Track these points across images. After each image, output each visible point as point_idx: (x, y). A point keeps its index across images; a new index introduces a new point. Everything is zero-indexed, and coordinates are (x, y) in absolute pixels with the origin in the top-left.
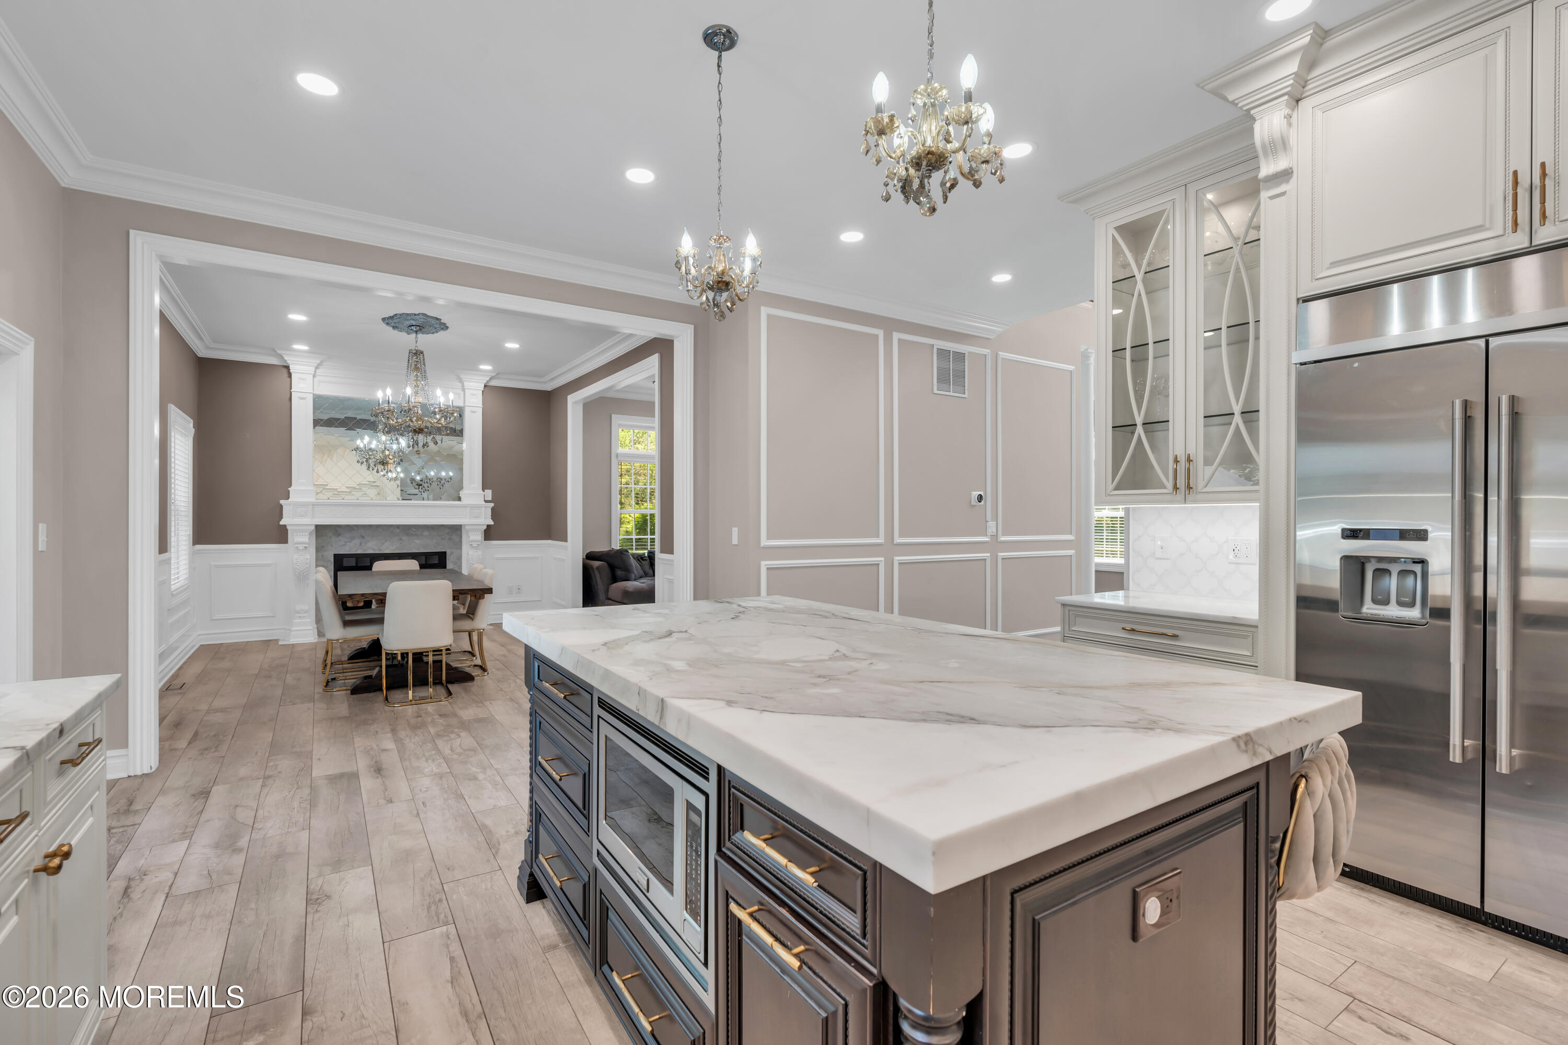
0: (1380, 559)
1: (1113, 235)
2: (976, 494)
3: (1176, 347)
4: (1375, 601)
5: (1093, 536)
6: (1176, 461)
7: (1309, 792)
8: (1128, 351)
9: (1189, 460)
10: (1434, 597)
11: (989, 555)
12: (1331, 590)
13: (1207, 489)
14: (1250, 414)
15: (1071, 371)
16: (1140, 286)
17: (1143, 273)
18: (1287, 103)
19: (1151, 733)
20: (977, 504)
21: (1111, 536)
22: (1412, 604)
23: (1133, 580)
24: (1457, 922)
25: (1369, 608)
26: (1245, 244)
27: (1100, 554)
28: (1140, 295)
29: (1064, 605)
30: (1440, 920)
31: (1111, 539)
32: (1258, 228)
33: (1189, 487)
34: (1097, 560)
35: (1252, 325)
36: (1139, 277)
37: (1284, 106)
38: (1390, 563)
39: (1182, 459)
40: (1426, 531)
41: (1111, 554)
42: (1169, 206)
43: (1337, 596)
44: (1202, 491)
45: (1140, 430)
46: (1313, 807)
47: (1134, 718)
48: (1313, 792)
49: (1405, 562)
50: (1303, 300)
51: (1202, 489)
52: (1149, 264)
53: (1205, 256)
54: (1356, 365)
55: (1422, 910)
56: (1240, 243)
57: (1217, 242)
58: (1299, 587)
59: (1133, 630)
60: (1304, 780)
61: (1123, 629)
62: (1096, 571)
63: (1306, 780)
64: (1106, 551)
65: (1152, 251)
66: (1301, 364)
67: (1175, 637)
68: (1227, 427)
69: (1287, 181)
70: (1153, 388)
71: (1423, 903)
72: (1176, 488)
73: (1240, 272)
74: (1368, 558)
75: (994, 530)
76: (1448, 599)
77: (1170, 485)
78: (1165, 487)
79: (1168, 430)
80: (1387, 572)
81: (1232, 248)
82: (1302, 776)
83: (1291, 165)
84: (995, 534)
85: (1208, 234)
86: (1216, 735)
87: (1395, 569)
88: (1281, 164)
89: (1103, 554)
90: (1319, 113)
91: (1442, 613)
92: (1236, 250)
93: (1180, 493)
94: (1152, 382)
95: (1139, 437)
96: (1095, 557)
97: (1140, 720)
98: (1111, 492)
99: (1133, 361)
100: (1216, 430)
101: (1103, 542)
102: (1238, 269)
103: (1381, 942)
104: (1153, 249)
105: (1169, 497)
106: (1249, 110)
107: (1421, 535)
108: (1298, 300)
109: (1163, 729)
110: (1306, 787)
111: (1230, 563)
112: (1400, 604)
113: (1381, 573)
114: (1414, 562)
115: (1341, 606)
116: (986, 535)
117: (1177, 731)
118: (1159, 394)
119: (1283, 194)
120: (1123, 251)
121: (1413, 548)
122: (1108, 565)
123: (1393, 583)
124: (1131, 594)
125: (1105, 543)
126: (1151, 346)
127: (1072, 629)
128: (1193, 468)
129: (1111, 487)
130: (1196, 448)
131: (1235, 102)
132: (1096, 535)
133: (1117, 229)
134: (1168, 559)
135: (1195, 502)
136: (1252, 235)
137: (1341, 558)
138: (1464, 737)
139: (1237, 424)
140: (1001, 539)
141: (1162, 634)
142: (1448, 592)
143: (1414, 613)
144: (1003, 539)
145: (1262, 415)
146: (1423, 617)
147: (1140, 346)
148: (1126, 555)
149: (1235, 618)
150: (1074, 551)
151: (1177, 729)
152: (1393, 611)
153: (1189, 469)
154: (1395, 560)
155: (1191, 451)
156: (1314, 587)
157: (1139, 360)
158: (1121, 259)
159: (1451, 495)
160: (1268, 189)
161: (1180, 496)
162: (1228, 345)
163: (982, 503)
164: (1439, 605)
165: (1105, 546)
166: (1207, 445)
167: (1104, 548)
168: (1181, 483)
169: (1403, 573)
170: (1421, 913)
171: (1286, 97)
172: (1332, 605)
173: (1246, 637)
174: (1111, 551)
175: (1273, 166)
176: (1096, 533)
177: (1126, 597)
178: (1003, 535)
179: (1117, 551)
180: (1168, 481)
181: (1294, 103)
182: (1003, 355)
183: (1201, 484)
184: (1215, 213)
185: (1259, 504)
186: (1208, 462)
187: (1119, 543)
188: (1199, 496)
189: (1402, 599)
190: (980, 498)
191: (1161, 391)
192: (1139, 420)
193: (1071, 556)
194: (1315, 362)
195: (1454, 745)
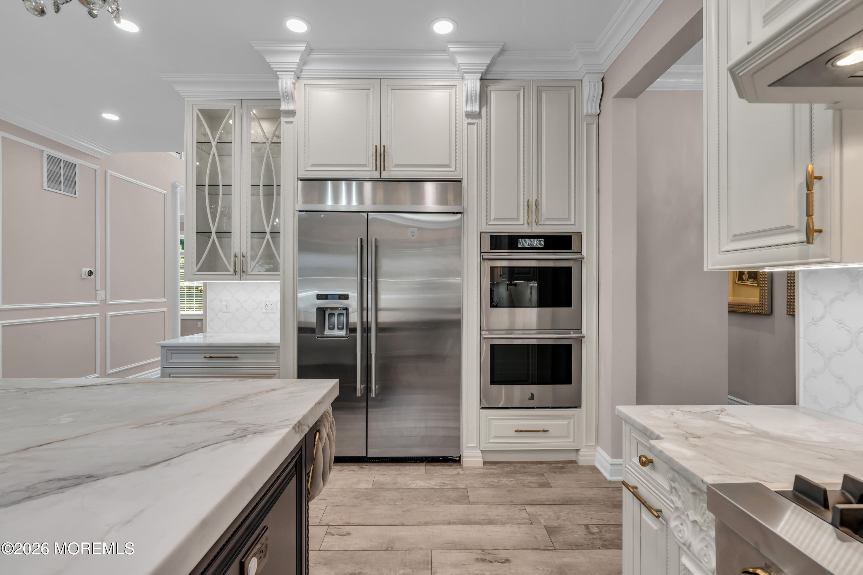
0: (332, 309)
1: (197, 113)
2: (87, 270)
3: (235, 190)
4: (329, 328)
5: (179, 298)
6: (236, 256)
7: (320, 439)
8: (207, 187)
9: (243, 256)
10: (351, 323)
11: (98, 314)
12: (312, 323)
13: (252, 273)
14: (275, 234)
15: (164, 194)
16: (214, 149)
17: (216, 142)
18: (294, 76)
19: (245, 439)
20: (87, 277)
21: (190, 298)
22: (342, 329)
23: (209, 325)
24: (359, 466)
25: (327, 332)
26: (272, 143)
27: (183, 309)
28: (214, 155)
29: (163, 347)
30: (354, 467)
31: (190, 300)
32: (278, 137)
33: (243, 272)
34: (182, 313)
35: (275, 187)
36: (214, 144)
37: (292, 78)
38: (335, 310)
39: (239, 255)
40: (348, 295)
41: (190, 309)
42: (232, 108)
43: (315, 326)
44: (250, 274)
45: (214, 236)
46: (322, 445)
47: (230, 431)
48: (322, 438)
49: (340, 309)
50: (300, 179)
51: (250, 273)
52: (219, 138)
53: (252, 143)
54: (322, 216)
55: (347, 466)
56: (269, 141)
57: (257, 138)
58: (299, 323)
59: (211, 357)
60: (318, 433)
61: (205, 357)
62: (181, 319)
63: (319, 433)
64: (187, 307)
65: (221, 131)
66: (300, 211)
67: (236, 358)
68: (262, 239)
69: (294, 117)
70: (222, 212)
71: (347, 462)
72: (235, 271)
73: (270, 158)
74: (327, 308)
75: (103, 296)
76: (355, 324)
77: (232, 270)
78: (229, 271)
79: (231, 238)
80: (333, 314)
81: (265, 143)
82: (317, 431)
83: (295, 109)
84: (104, 299)
85: (252, 132)
86: (283, 428)
87: (336, 313)
88: (291, 107)
89: (185, 309)
90: (307, 89)
91: (353, 330)
92: (268, 145)
93: (238, 275)
94: (221, 209)
95: (214, 240)
96: (181, 311)
97: (236, 431)
98: (195, 272)
99: (209, 194)
100: (256, 240)
101: (185, 301)
102: (268, 157)
103: (335, 490)
104: (222, 130)
105: (232, 276)
106: (276, 71)
107: (346, 297)
108: (298, 178)
109: (252, 434)
110: (319, 437)
111: (264, 313)
112: (339, 329)
113: (332, 315)
114: (343, 309)
115: (317, 331)
116: (96, 300)
117: (261, 432)
118: (225, 216)
119: (291, 122)
120: (204, 125)
121: (343, 303)
122: (188, 315)
123: (336, 319)
124: (208, 334)
125: (186, 302)
126: (221, 187)
127: (169, 362)
128: (245, 260)
129: (195, 269)
130: (246, 249)
131: (270, 64)
132: (181, 298)
133: (200, 110)
134: (230, 312)
135: (246, 280)
136: (275, 140)
137: (316, 309)
138: (361, 385)
139: (268, 238)
140: (109, 303)
141: (229, 358)
142: (356, 321)
143: (343, 333)
144: (111, 302)
145: (282, 234)
146: (347, 334)
147: (214, 186)
148: (205, 311)
149: (268, 343)
150: (166, 309)
151: (260, 431)
152: (336, 332)
153: (243, 261)
154: (336, 309)
155: (244, 251)
156: (305, 323)
157: (214, 195)
158: (202, 130)
159: (356, 278)
160: (285, 117)
161: (238, 276)
162: (263, 195)
163: (93, 276)
164: (353, 327)
165: (186, 304)
166: (252, 248)
167: (186, 306)
168: (238, 269)
169: (340, 314)
170: (347, 467)
171: (293, 73)
172: (312, 330)
173: (273, 353)
174: (190, 307)
175: (287, 106)
176: (181, 296)
177: (205, 337)
178: (111, 299)
179: (194, 307)
180: (231, 268)
181: (297, 79)
182: (110, 173)
183: (249, 270)
184: (257, 122)
185: (280, 282)
186: (253, 258)
187: (195, 302)
188: (248, 277)
189: (339, 326)
190: (90, 273)
191: (227, 214)
192: (213, 230)
193: (164, 312)
194: (306, 211)
195: (358, 389)
